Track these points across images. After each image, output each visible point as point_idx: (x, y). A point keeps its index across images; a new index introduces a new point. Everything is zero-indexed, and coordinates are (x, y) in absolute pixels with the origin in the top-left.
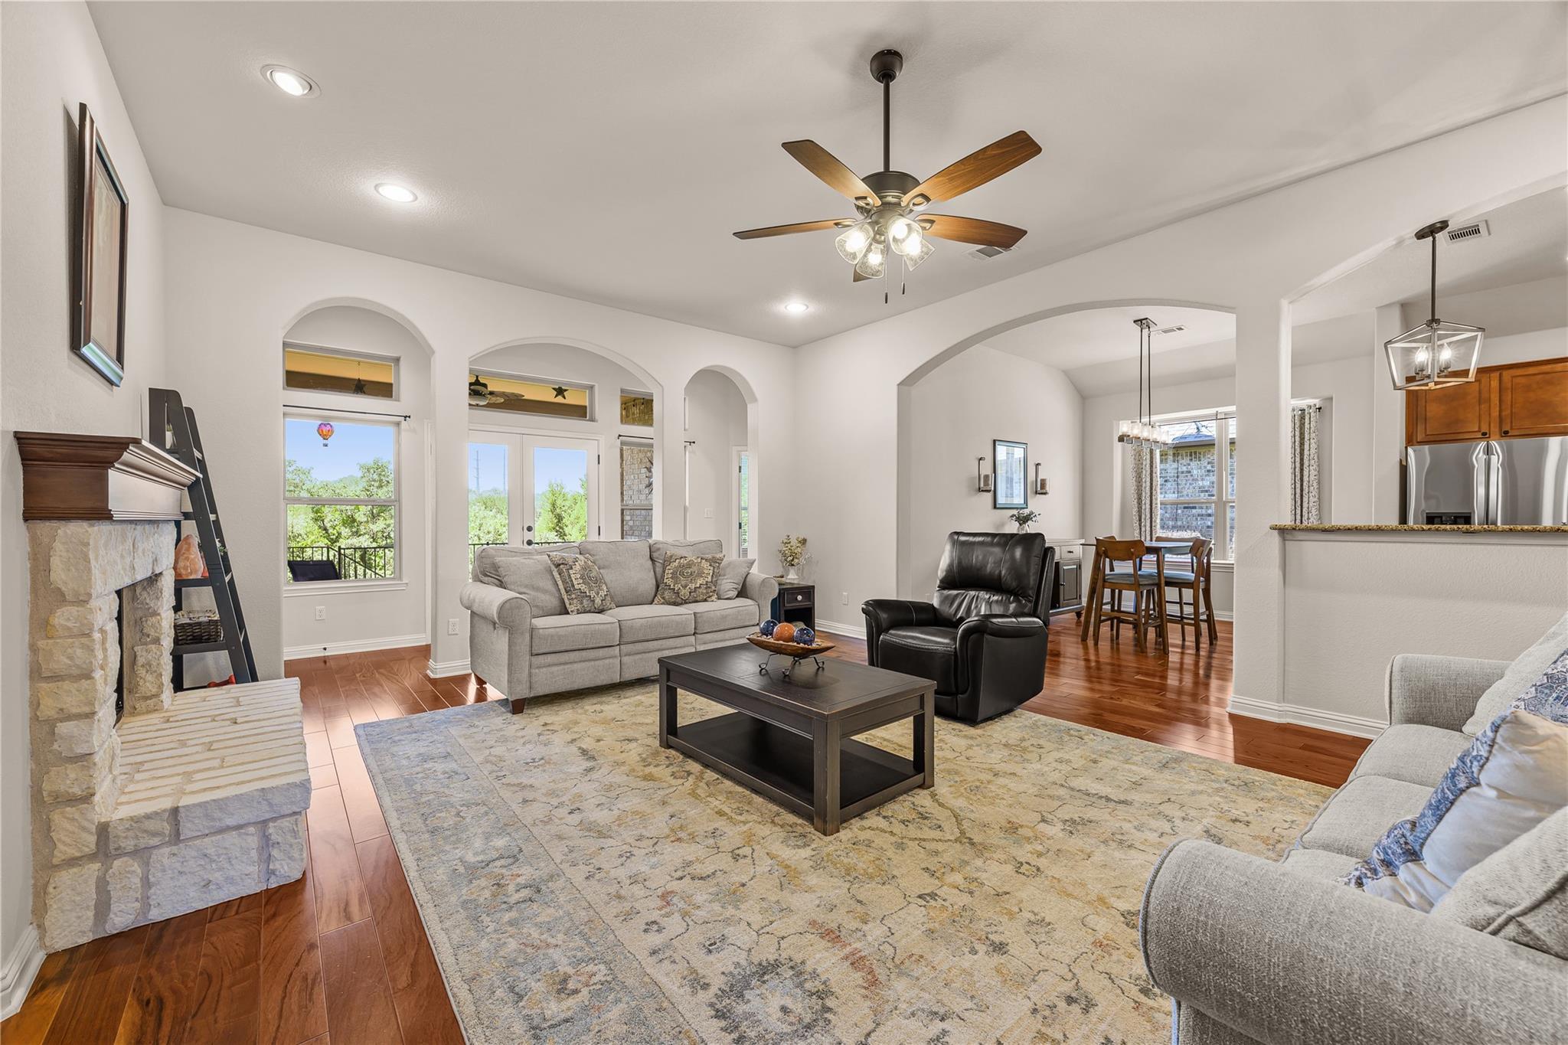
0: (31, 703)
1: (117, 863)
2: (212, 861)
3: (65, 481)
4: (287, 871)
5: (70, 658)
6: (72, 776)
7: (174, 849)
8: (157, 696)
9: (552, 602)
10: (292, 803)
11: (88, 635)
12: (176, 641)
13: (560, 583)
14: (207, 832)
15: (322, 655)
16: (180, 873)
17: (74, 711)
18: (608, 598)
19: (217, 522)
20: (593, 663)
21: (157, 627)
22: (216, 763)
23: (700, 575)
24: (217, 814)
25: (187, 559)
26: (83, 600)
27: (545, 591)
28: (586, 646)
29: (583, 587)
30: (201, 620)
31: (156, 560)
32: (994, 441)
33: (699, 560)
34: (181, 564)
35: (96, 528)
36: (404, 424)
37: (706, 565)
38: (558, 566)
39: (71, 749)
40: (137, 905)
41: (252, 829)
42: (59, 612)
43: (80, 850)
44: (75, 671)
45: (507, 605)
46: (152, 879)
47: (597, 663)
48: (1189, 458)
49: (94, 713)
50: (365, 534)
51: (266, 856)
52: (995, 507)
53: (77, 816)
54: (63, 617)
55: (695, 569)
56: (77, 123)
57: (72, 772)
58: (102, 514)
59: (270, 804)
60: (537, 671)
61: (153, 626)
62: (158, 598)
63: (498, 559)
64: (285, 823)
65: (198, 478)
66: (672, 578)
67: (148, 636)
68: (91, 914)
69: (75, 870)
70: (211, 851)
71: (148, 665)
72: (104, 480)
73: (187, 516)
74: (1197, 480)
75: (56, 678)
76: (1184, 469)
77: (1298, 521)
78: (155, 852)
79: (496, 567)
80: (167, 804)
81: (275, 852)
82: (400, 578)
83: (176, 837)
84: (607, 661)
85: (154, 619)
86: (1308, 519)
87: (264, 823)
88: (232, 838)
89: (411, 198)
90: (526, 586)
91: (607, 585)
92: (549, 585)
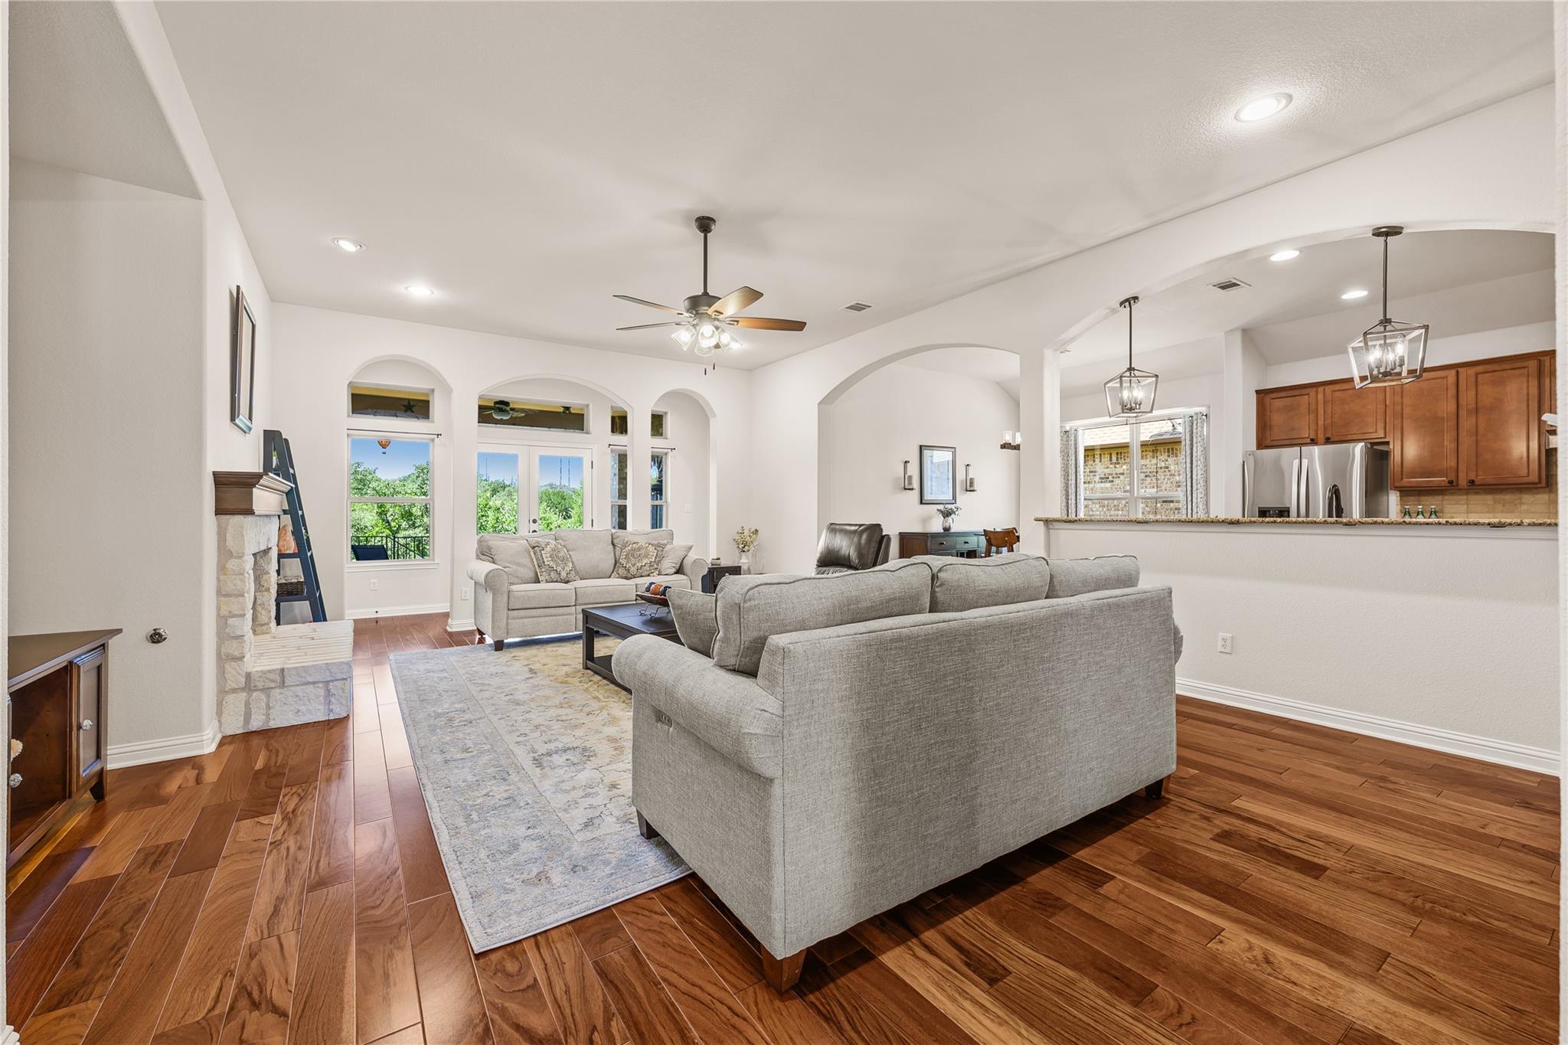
0: (217, 608)
1: (254, 694)
2: (300, 700)
3: (233, 494)
4: (338, 712)
5: (235, 585)
6: (235, 646)
7: (282, 691)
8: (268, 624)
9: (532, 575)
10: (343, 673)
11: (243, 574)
12: (278, 594)
13: (535, 560)
14: (298, 683)
15: (375, 616)
16: (285, 704)
17: (236, 612)
18: (573, 572)
19: (303, 516)
20: (554, 618)
21: (268, 581)
22: (303, 654)
23: (646, 556)
24: (303, 674)
25: (285, 540)
26: (240, 556)
27: (524, 566)
28: (550, 605)
29: (551, 564)
30: (293, 581)
31: (269, 539)
32: (921, 446)
33: (647, 545)
34: (281, 544)
35: (247, 519)
36: (437, 439)
37: (651, 548)
38: (534, 547)
39: (234, 632)
40: (264, 717)
41: (321, 685)
42: (229, 562)
43: (238, 685)
44: (236, 593)
45: (491, 573)
46: (271, 705)
47: (557, 618)
48: (1166, 454)
49: (245, 615)
50: (420, 526)
51: (327, 701)
52: (921, 503)
53: (237, 668)
54: (232, 564)
55: (643, 552)
56: (235, 296)
57: (235, 644)
58: (250, 512)
59: (331, 672)
60: (512, 621)
61: (266, 580)
62: (269, 563)
63: (491, 543)
64: (338, 683)
65: (292, 487)
66: (625, 558)
67: (263, 586)
68: (242, 719)
69: (236, 695)
70: (300, 694)
71: (263, 604)
72: (251, 494)
73: (285, 512)
74: (1174, 475)
75: (227, 595)
76: (1163, 464)
77: (1189, 514)
78: (272, 690)
79: (489, 548)
80: (279, 667)
81: (333, 700)
82: (434, 560)
83: (283, 684)
84: (565, 617)
85: (267, 576)
86: (1197, 513)
87: (327, 682)
88: (310, 688)
89: (430, 293)
90: (510, 562)
91: (573, 563)
92: (527, 561)
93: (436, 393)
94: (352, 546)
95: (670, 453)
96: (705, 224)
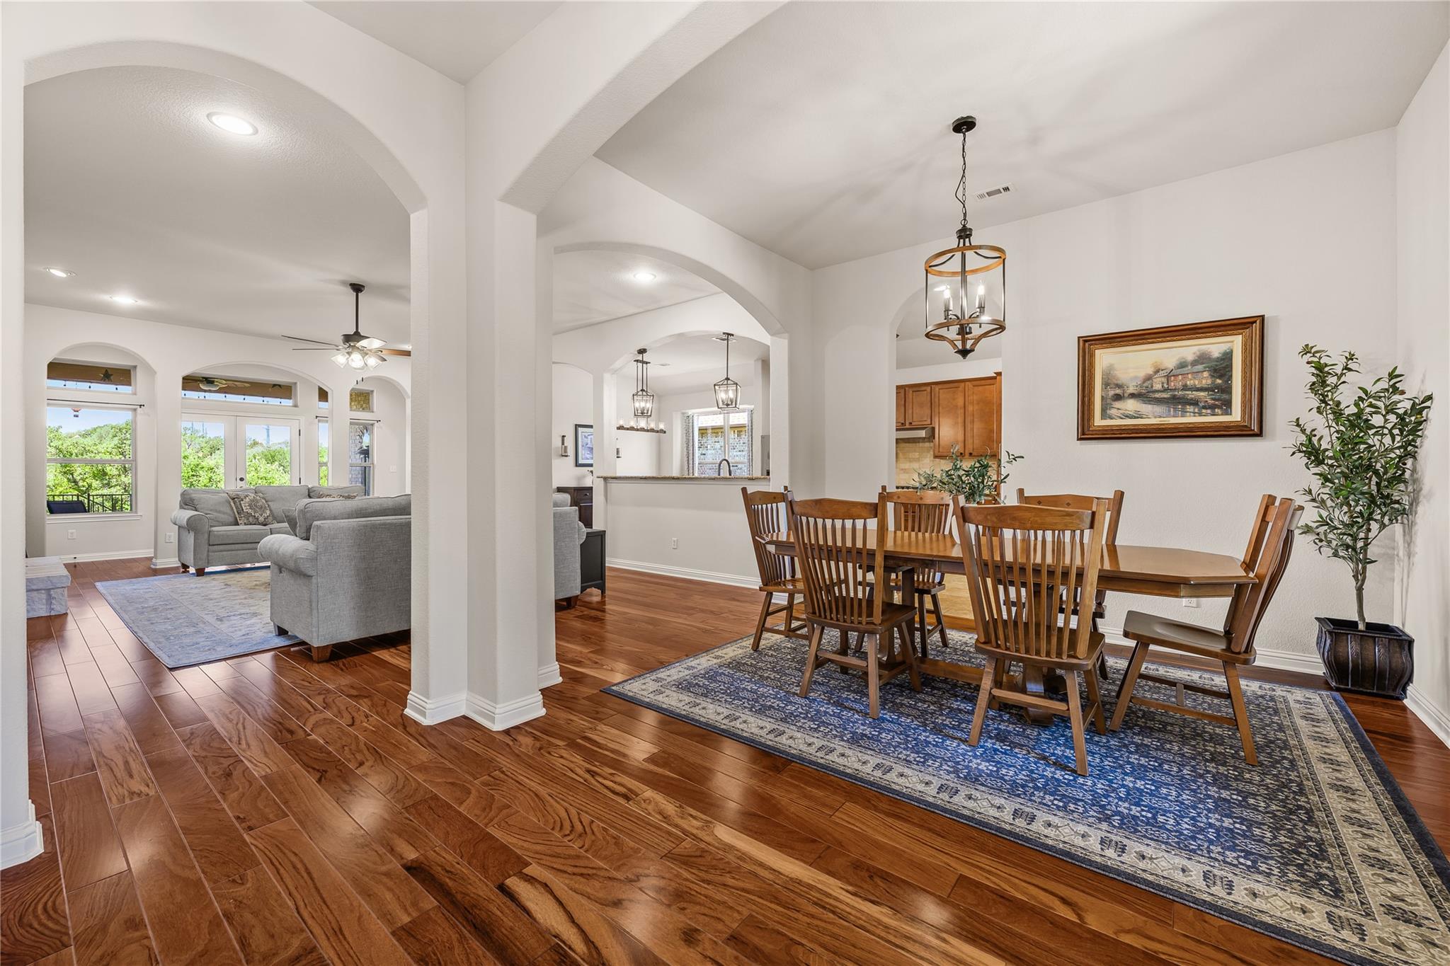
4: (59, 610)
9: (231, 519)
10: (62, 583)
13: (234, 508)
15: (73, 562)
18: (271, 518)
27: (222, 512)
29: (250, 511)
32: (575, 425)
36: (139, 410)
38: (233, 499)
41: (43, 592)
45: (194, 518)
51: (50, 602)
52: (576, 466)
59: (52, 582)
60: (213, 553)
63: (204, 496)
64: (58, 590)
79: (192, 500)
81: (53, 601)
82: (136, 512)
87: (49, 590)
88: (35, 592)
90: (211, 510)
91: (271, 510)
92: (228, 510)
93: (138, 369)
94: (48, 502)
95: (376, 424)
96: (357, 288)
